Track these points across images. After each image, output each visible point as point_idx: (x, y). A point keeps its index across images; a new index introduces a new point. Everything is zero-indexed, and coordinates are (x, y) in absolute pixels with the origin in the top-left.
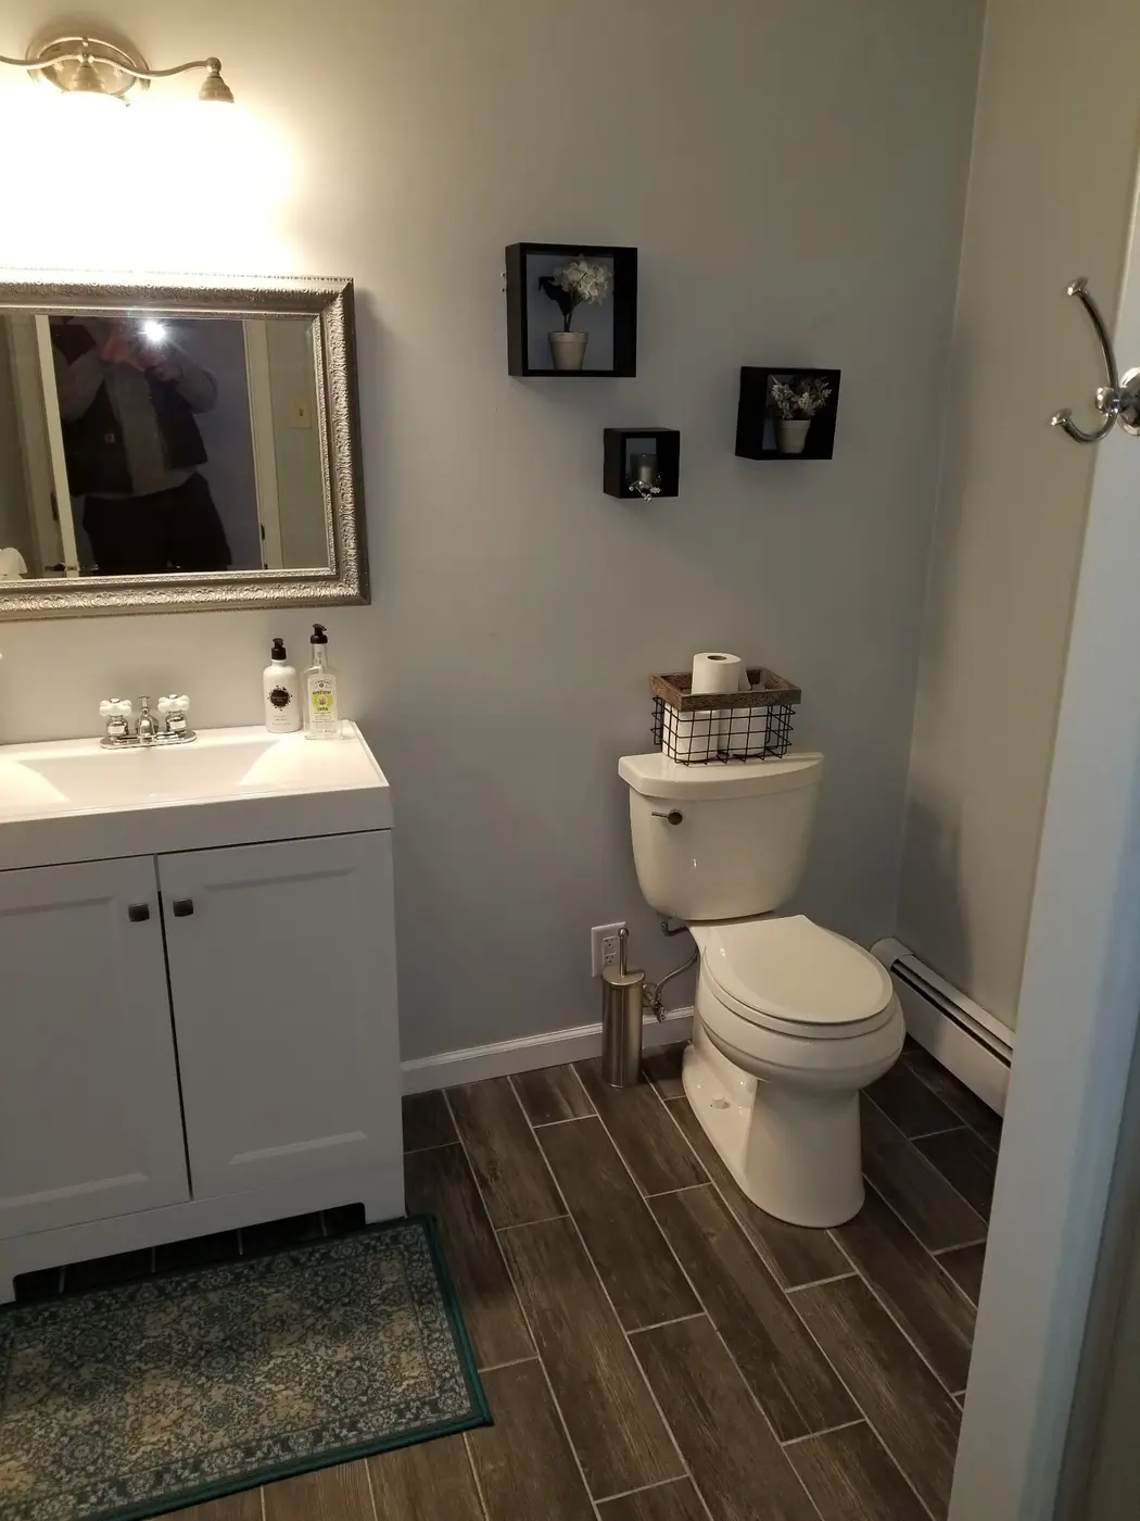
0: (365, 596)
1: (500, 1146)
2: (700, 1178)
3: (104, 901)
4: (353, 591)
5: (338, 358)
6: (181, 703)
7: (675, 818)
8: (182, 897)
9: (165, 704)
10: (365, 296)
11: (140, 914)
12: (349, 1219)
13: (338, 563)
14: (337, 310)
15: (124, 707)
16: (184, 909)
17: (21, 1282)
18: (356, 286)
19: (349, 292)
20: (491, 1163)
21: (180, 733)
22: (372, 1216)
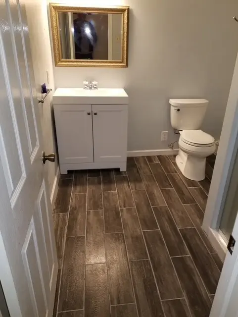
0: (127, 66)
1: (142, 165)
2: (176, 172)
3: (83, 111)
4: (125, 65)
5: (126, 22)
6: (96, 83)
7: (178, 110)
8: (95, 112)
9: (94, 83)
10: (132, 10)
11: (89, 114)
12: (117, 170)
13: (123, 59)
14: (126, 13)
15: (87, 83)
16: (95, 114)
17: (69, 171)
18: (130, 8)
19: (128, 9)
20: (141, 167)
21: (96, 88)
22: (121, 171)
